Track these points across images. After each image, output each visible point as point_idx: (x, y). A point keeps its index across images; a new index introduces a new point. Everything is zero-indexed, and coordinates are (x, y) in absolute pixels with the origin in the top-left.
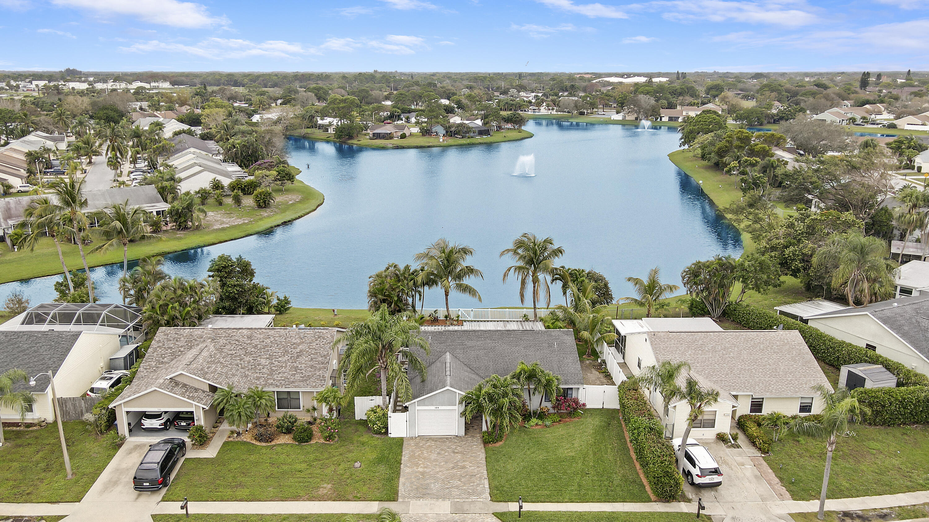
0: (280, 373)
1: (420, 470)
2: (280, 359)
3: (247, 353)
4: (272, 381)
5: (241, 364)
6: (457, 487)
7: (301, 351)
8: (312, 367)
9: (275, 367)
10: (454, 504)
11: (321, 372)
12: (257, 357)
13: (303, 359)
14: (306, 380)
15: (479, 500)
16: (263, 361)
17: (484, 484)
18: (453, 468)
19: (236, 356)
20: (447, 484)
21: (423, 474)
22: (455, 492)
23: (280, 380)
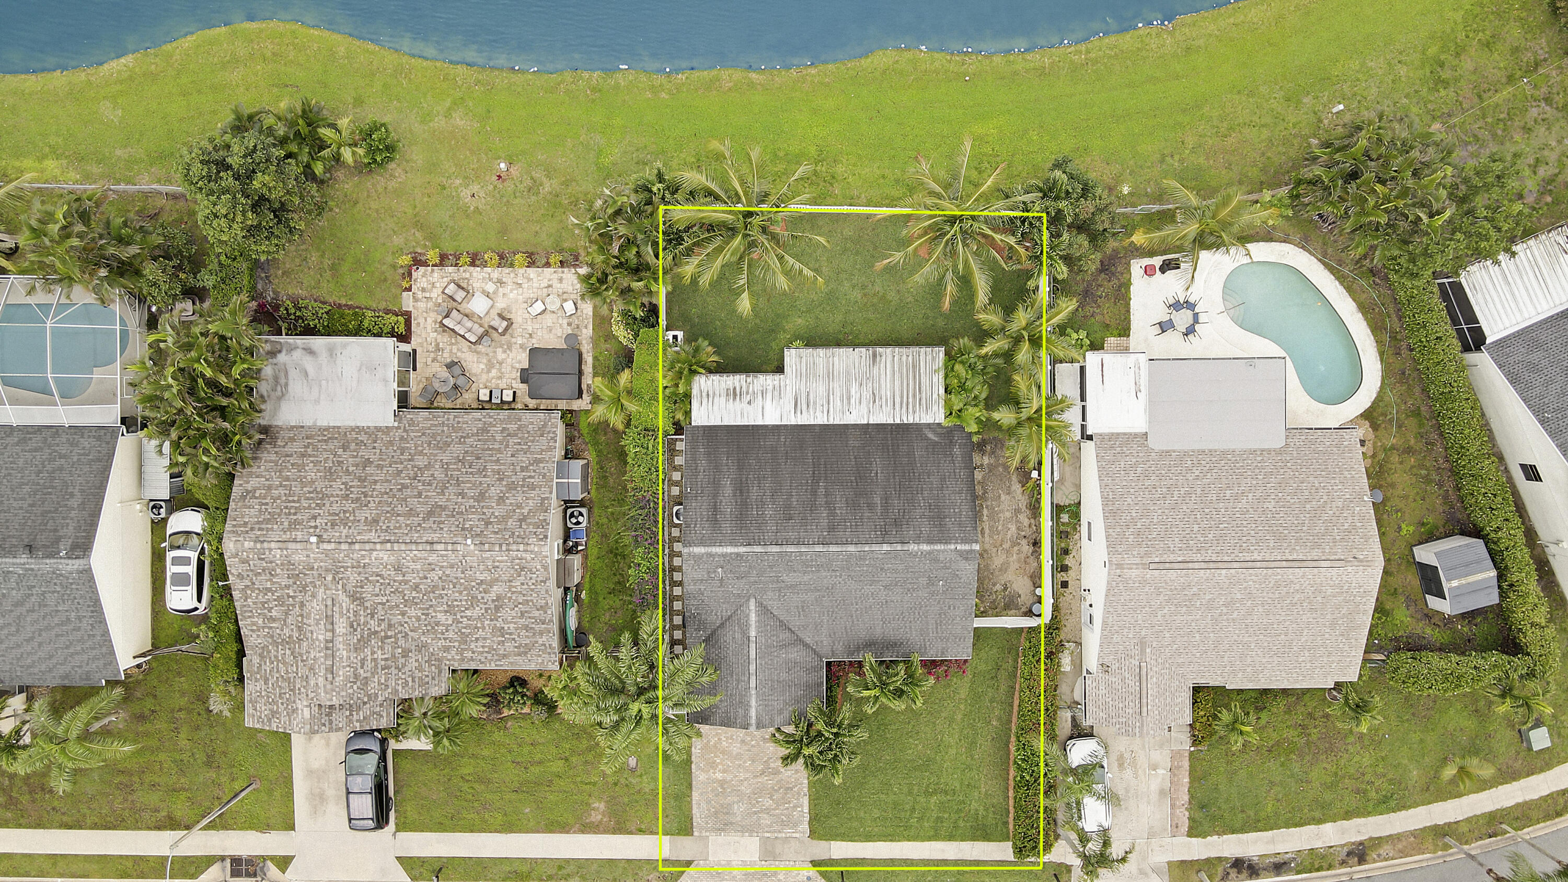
0: (477, 639)
1: (719, 776)
2: (468, 613)
3: (406, 601)
4: (470, 654)
5: (406, 622)
6: (767, 811)
7: (499, 598)
8: (526, 628)
9: (465, 628)
10: (765, 842)
11: (544, 639)
12: (428, 609)
13: (507, 613)
14: (526, 653)
15: (794, 835)
16: (441, 617)
17: (802, 806)
18: (763, 773)
19: (391, 608)
20: (754, 806)
21: (722, 783)
22: (766, 820)
23: (482, 653)
